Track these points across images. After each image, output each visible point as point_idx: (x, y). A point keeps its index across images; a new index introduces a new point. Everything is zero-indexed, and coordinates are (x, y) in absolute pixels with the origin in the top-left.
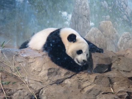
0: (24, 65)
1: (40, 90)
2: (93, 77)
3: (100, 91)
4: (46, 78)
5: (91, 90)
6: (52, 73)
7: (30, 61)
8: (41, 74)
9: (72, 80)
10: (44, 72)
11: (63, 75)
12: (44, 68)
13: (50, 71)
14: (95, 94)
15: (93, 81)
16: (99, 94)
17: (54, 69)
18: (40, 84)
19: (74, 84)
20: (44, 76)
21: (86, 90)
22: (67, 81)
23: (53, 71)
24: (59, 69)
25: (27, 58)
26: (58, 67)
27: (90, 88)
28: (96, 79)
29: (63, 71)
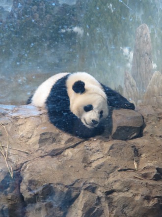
0: (9, 128)
2: (107, 145)
3: (116, 167)
4: (37, 147)
5: (101, 166)
6: (46, 139)
7: (20, 122)
8: (31, 141)
9: (76, 150)
10: (35, 139)
11: (63, 142)
12: (35, 133)
13: (44, 137)
14: (108, 171)
15: (106, 152)
17: (51, 134)
19: (77, 156)
20: (34, 144)
21: (94, 165)
22: (69, 152)
23: (48, 136)
25: (16, 119)
26: (58, 131)
27: (101, 161)
28: (111, 148)
29: (65, 137)
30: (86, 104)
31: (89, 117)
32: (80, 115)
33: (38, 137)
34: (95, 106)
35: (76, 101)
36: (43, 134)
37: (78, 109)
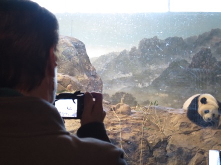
0: (167, 118)
1: (169, 136)
2: (214, 132)
3: (217, 143)
4: (178, 129)
5: (209, 142)
6: (184, 126)
7: (172, 116)
8: (176, 125)
9: (198, 132)
10: (178, 125)
11: (192, 128)
12: (179, 122)
13: (182, 124)
14: (213, 145)
15: (213, 135)
16: (215, 145)
17: (187, 123)
18: (171, 132)
19: (198, 135)
20: (177, 127)
21: (206, 141)
22: (194, 133)
23: (185, 124)
24: (190, 124)
25: (171, 114)
26: (190, 122)
27: (210, 139)
28: (216, 133)
29: (194, 125)
30: (206, 110)
31: (207, 116)
32: (202, 115)
33: (180, 124)
34: (210, 111)
35: (201, 108)
36: (183, 123)
37: (202, 112)
